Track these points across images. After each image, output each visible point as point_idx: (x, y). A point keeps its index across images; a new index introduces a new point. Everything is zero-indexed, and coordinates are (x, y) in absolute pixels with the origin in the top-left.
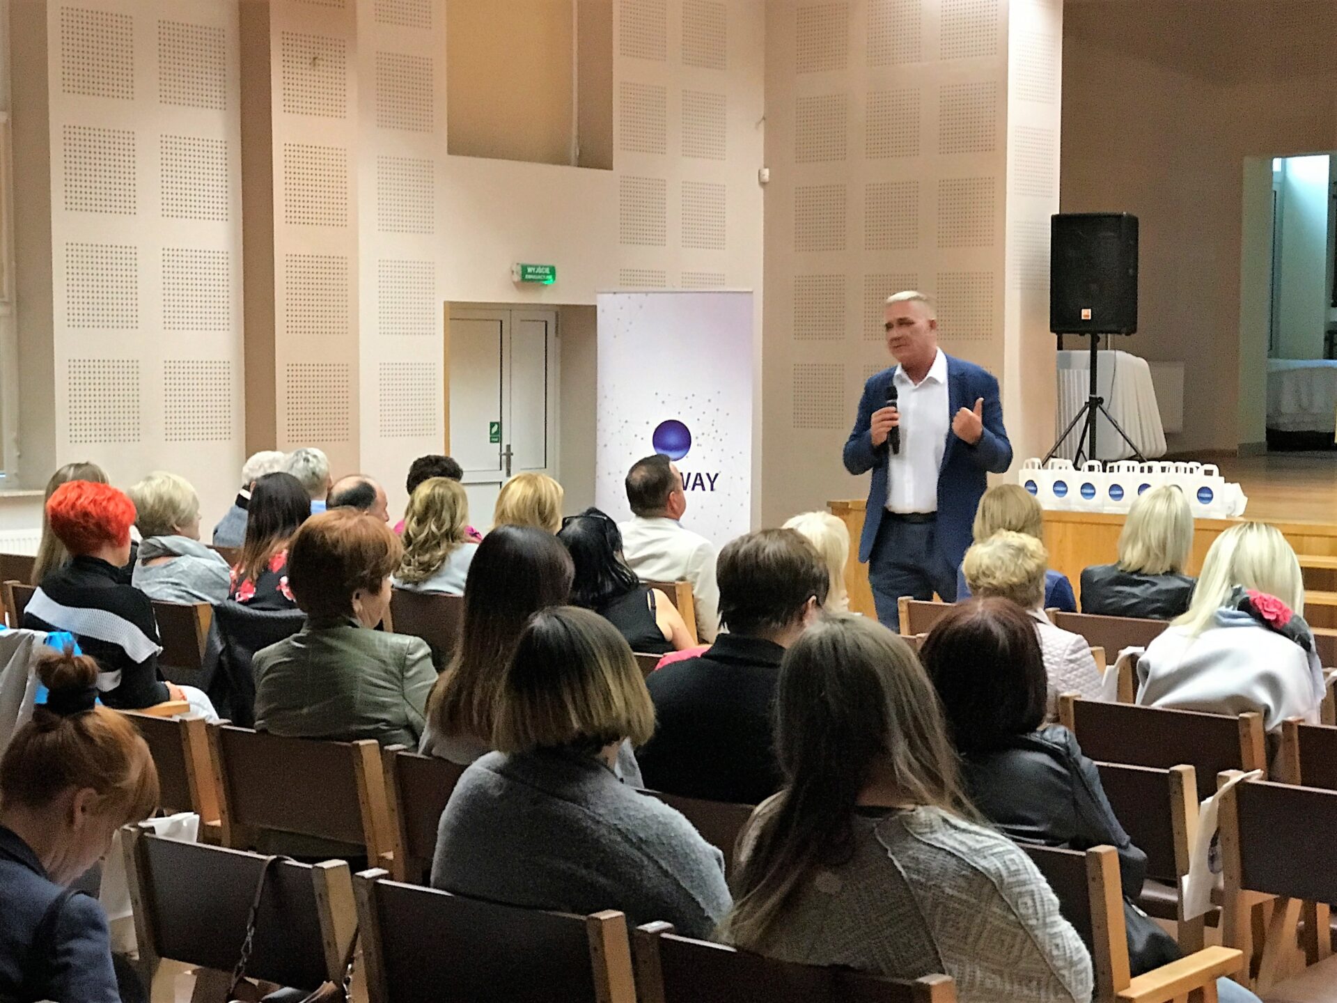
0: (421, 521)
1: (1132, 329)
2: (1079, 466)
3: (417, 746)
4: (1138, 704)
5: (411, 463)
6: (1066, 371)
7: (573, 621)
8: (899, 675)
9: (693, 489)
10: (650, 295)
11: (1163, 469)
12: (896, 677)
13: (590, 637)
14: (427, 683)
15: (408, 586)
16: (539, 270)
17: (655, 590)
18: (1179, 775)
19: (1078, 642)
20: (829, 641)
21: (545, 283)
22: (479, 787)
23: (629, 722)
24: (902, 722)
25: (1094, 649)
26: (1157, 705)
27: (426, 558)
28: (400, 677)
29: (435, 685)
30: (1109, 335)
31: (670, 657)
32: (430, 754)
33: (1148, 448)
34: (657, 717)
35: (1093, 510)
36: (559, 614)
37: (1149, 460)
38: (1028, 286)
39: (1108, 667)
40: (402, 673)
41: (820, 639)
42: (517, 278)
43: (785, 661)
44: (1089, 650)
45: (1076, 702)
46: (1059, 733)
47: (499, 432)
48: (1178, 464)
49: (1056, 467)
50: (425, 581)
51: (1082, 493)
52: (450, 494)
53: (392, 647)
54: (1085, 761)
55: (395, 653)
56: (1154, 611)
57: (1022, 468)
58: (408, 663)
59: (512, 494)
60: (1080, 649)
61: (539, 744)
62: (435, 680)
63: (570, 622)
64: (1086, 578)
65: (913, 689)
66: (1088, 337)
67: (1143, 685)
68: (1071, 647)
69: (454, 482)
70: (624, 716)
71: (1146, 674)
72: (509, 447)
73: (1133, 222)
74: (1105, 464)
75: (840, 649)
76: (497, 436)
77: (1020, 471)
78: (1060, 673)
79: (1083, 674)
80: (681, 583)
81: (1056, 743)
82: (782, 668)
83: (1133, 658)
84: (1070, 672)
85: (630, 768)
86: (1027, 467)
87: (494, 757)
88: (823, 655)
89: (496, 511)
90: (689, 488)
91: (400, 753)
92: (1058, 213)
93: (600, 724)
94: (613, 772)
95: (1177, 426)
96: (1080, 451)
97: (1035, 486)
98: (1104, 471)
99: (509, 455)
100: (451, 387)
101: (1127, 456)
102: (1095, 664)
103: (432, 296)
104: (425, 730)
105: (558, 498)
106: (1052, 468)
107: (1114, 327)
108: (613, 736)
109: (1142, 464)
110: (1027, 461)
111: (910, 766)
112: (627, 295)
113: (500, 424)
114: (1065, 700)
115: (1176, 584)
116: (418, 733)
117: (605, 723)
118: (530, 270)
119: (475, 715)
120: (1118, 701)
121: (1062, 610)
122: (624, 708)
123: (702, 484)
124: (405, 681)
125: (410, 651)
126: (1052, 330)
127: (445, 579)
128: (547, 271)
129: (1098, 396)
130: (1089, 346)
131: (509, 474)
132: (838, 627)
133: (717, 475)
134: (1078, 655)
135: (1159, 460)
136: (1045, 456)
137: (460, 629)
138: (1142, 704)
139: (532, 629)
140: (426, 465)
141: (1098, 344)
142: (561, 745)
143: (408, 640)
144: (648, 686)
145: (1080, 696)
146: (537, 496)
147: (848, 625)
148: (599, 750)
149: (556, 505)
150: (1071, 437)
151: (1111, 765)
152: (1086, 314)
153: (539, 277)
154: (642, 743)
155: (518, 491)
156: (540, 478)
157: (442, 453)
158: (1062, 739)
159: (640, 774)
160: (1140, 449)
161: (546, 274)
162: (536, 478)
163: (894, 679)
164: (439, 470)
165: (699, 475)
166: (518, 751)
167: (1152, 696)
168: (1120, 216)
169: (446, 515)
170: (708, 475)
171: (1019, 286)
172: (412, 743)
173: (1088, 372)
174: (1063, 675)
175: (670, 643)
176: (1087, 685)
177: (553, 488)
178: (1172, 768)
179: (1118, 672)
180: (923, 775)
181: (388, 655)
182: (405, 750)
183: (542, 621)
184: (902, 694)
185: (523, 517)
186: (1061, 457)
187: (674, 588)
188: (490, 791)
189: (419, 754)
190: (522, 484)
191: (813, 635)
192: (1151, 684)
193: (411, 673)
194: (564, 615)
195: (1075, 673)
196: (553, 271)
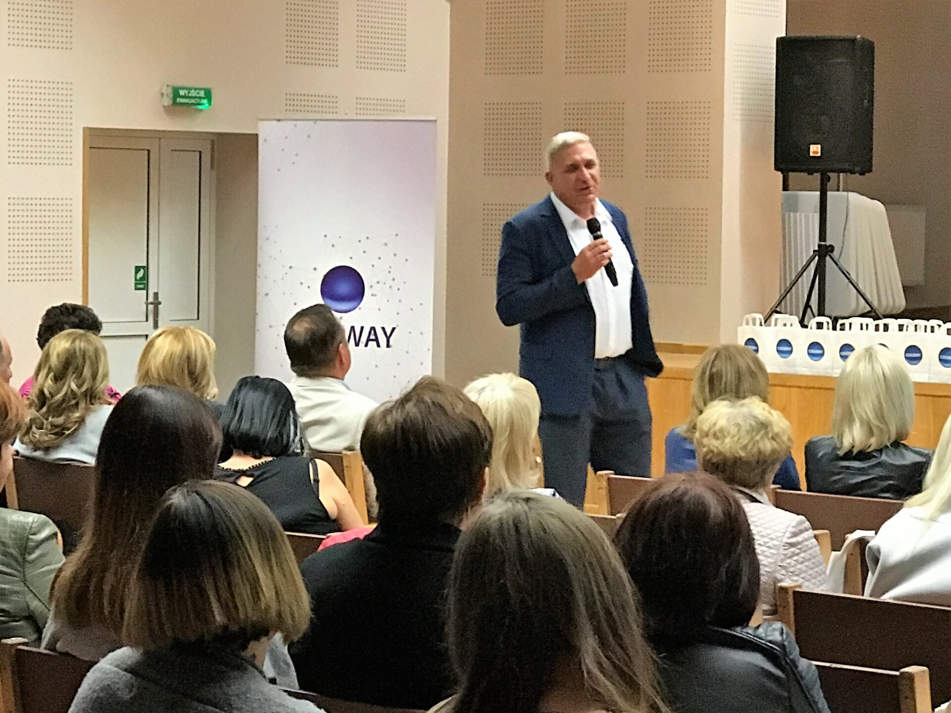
0: (59, 377)
1: (866, 168)
2: (806, 323)
3: (39, 639)
4: (866, 596)
5: (44, 313)
6: (792, 214)
7: (217, 497)
8: (591, 564)
9: (366, 345)
10: (318, 122)
11: (901, 327)
12: (587, 565)
13: (237, 516)
14: (52, 567)
15: (38, 454)
16: (193, 93)
17: (317, 461)
18: (911, 677)
19: (801, 523)
20: (511, 523)
21: (200, 107)
22: (106, 688)
23: (279, 615)
24: (593, 616)
25: (817, 532)
26: (887, 597)
27: (60, 420)
28: (20, 560)
29: (60, 570)
30: (841, 175)
31: (334, 539)
32: (54, 650)
33: (884, 303)
34: (312, 610)
35: (822, 373)
36: (200, 489)
37: (886, 317)
38: (750, 118)
39: (834, 553)
40: (23, 555)
41: (500, 519)
42: (167, 102)
43: (460, 545)
44: (811, 533)
45: (795, 593)
46: (775, 630)
47: (146, 277)
48: (917, 322)
49: (780, 323)
50: (57, 447)
51: (809, 354)
52: (91, 349)
53: (12, 526)
54: (803, 664)
55: (15, 533)
56: (886, 490)
57: (741, 325)
58: (31, 544)
59: (158, 350)
60: (801, 532)
61: (175, 639)
62: (60, 565)
63: (213, 499)
64: (810, 450)
65: (605, 579)
66: (818, 176)
67: (873, 573)
68: (791, 530)
69: (94, 336)
70: (274, 606)
71: (876, 561)
72: (156, 295)
73: (868, 48)
74: (835, 320)
75: (523, 531)
76: (142, 283)
77: (740, 329)
78: (779, 559)
79: (805, 560)
80: (349, 453)
81: (770, 642)
82: (456, 553)
83: (862, 543)
84: (790, 557)
85: (285, 667)
86: (747, 324)
87: (125, 654)
88: (503, 538)
89: (139, 371)
90: (362, 344)
91: (20, 647)
92: (784, 35)
93: (247, 617)
94: (261, 672)
95: (918, 277)
96: (807, 306)
97: (756, 345)
98: (834, 329)
99: (157, 304)
100: (91, 225)
101: (859, 313)
102: (818, 548)
103: (69, 121)
104: (49, 621)
105: (210, 354)
106: (776, 325)
107: (846, 166)
108: (261, 631)
109: (877, 322)
110: (747, 316)
111: (600, 665)
112: (294, 122)
113: (146, 268)
114: (784, 590)
115: (910, 458)
116: (41, 625)
117: (254, 616)
118: (182, 93)
119: (106, 603)
120: (844, 592)
121: (783, 488)
122: (274, 598)
123: (377, 340)
124: (27, 565)
125: (33, 530)
126: (777, 168)
127: (81, 446)
128: (202, 94)
129: (828, 243)
130: (819, 187)
131: (156, 326)
132: (521, 507)
133: (394, 329)
134: (799, 539)
135: (896, 317)
136: (768, 310)
137: (90, 505)
138: (871, 596)
139: (169, 507)
140: (62, 313)
141: (829, 184)
142: (201, 640)
143: (31, 518)
144: (303, 573)
145: (800, 586)
146: (186, 353)
147: (532, 504)
148: (245, 647)
149: (208, 363)
150: (797, 289)
151: (834, 665)
152: (815, 150)
153: (193, 101)
154: (296, 639)
155: (165, 347)
156: (188, 332)
157: (79, 302)
158: (777, 637)
159: (295, 674)
160: (875, 304)
161: (200, 98)
162: (184, 332)
163: (584, 566)
164: (77, 320)
165: (373, 328)
166: (152, 647)
167: (882, 587)
168: (853, 41)
169: (87, 372)
170: (383, 329)
171: (739, 117)
172: (35, 636)
173: (817, 217)
174: (782, 561)
175: (335, 521)
176: (810, 572)
177: (204, 343)
178: (903, 670)
179: (845, 558)
180: (617, 678)
181: (7, 535)
182: (24, 644)
183: (181, 498)
184: (593, 584)
185: (170, 378)
186: (785, 313)
187: (341, 458)
188: (119, 693)
189: (42, 650)
190: (171, 337)
191: (493, 515)
192: (881, 574)
193: (33, 556)
194: (207, 492)
195: (795, 558)
196: (208, 94)
